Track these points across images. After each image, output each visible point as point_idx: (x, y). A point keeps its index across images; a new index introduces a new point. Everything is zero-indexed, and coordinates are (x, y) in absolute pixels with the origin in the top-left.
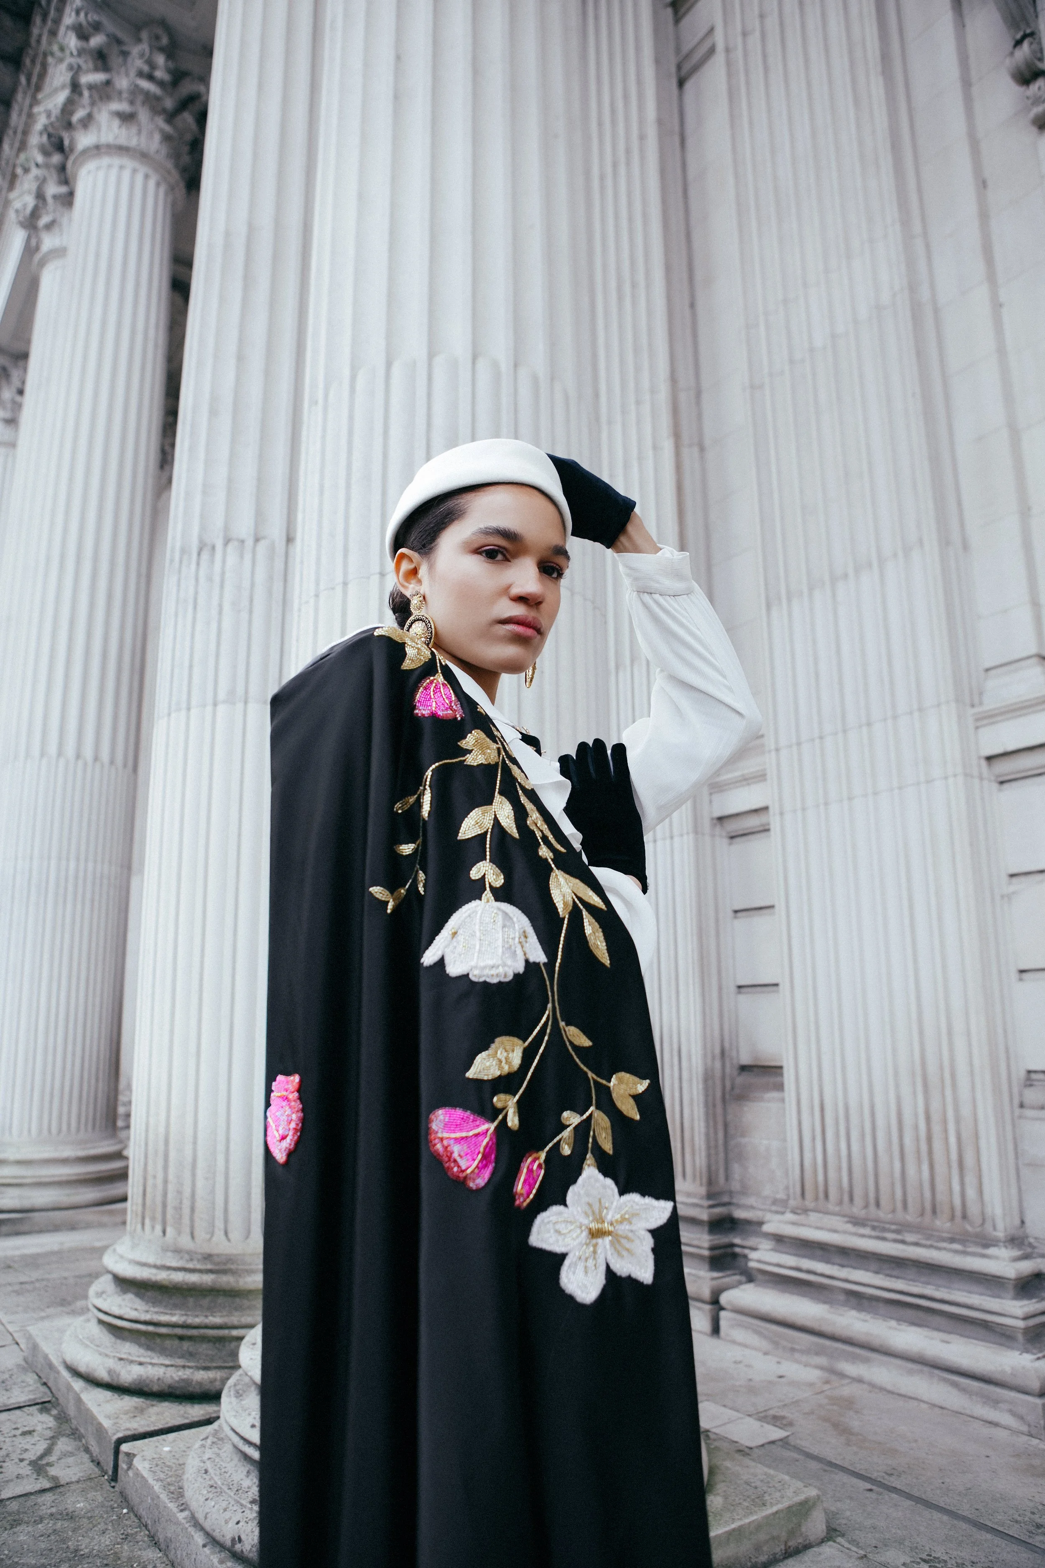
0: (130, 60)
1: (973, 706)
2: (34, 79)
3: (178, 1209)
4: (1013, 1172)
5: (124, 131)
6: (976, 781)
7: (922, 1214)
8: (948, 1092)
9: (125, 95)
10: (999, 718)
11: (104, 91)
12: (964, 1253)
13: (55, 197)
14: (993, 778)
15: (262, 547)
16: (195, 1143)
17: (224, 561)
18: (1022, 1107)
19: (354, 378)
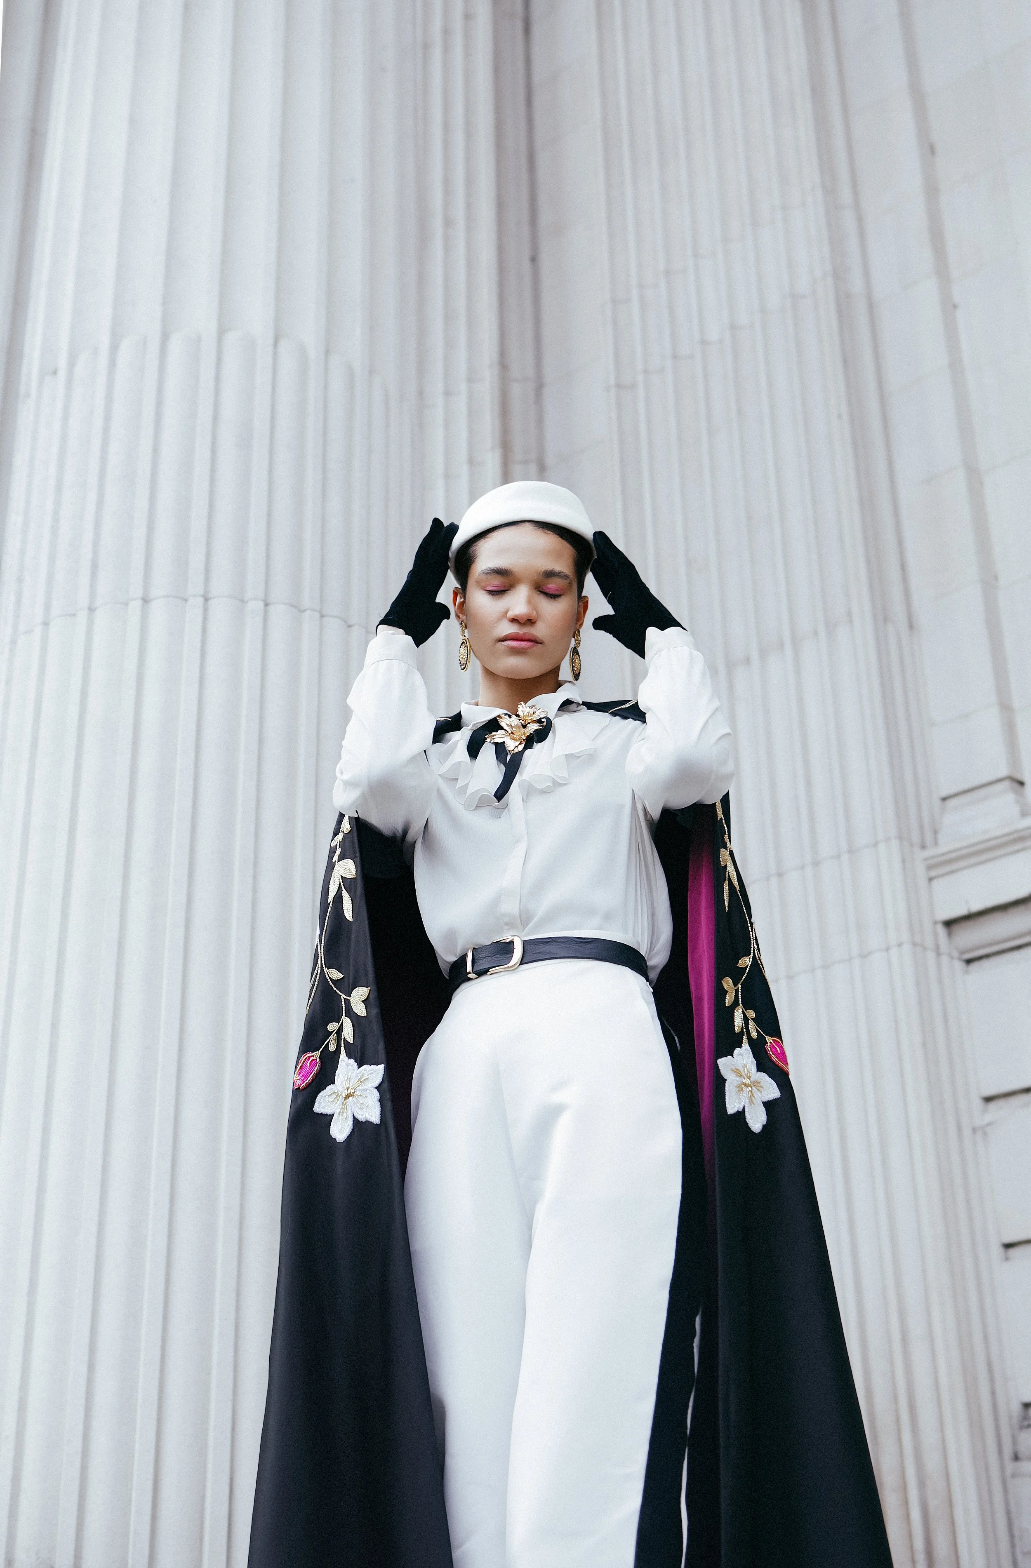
1: (923, 847)
6: (931, 955)
8: (907, 1436)
10: (962, 864)
14: (955, 954)
18: (1016, 1458)
19: (114, 348)
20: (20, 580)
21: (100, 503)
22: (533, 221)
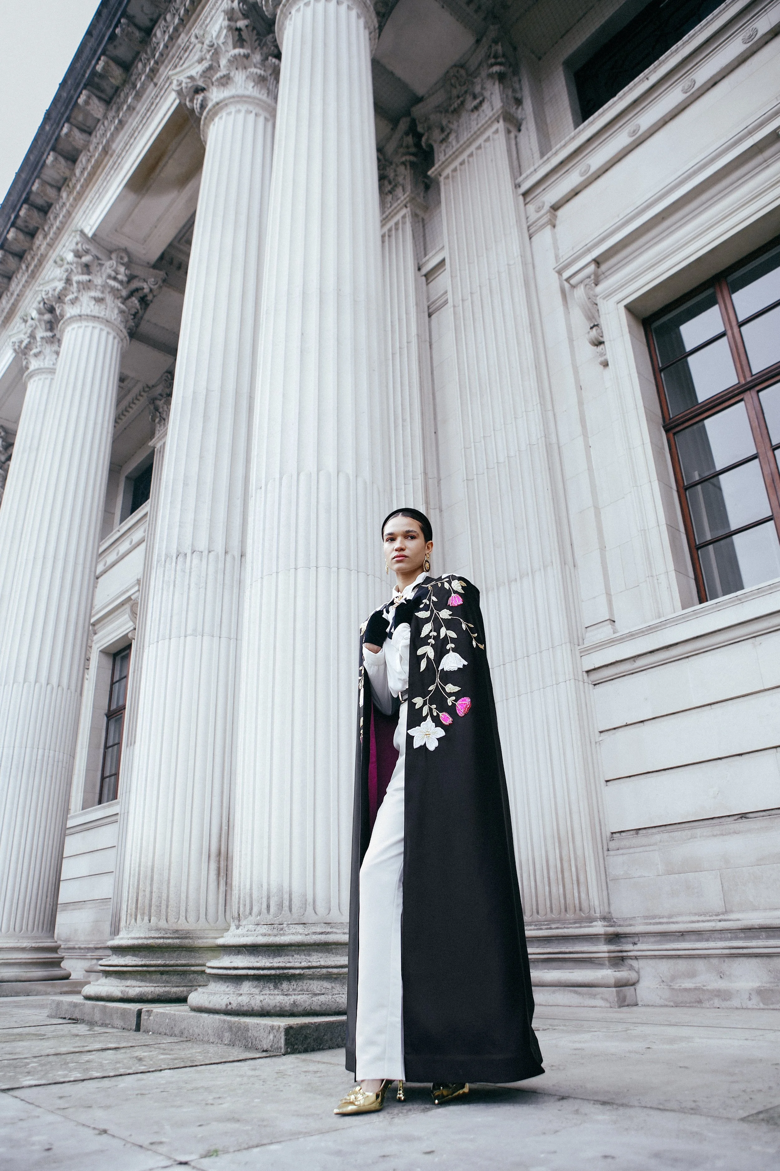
0: (104, 268)
1: (579, 645)
2: (32, 267)
3: (159, 906)
4: (604, 884)
5: (97, 307)
6: (581, 683)
7: (560, 913)
8: (571, 844)
9: (99, 287)
10: (593, 651)
11: (86, 286)
12: (581, 927)
13: (42, 338)
14: (590, 682)
15: (212, 555)
16: (169, 870)
17: (191, 562)
18: (608, 850)
19: (281, 479)
20: (252, 563)
21: (278, 534)
22: (435, 418)
